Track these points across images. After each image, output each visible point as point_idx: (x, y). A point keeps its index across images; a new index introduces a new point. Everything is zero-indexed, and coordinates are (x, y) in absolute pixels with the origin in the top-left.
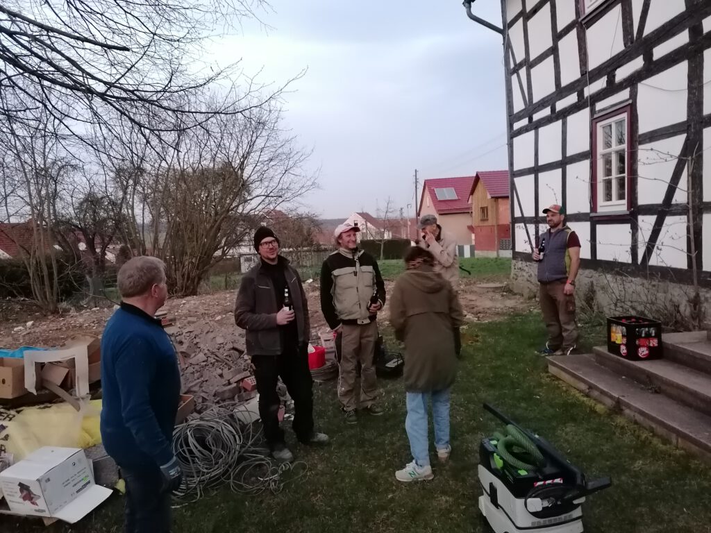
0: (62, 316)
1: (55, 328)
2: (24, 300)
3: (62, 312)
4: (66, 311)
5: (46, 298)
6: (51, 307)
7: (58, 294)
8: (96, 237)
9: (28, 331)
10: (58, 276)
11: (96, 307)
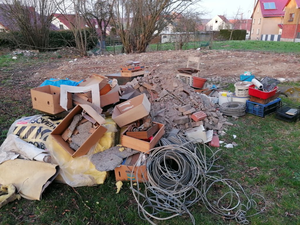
0: (89, 57)
1: (86, 63)
2: (73, 48)
3: (89, 56)
4: (91, 55)
5: (82, 48)
6: (84, 53)
7: (87, 47)
8: (102, 21)
9: (75, 63)
10: (87, 38)
11: (103, 54)
